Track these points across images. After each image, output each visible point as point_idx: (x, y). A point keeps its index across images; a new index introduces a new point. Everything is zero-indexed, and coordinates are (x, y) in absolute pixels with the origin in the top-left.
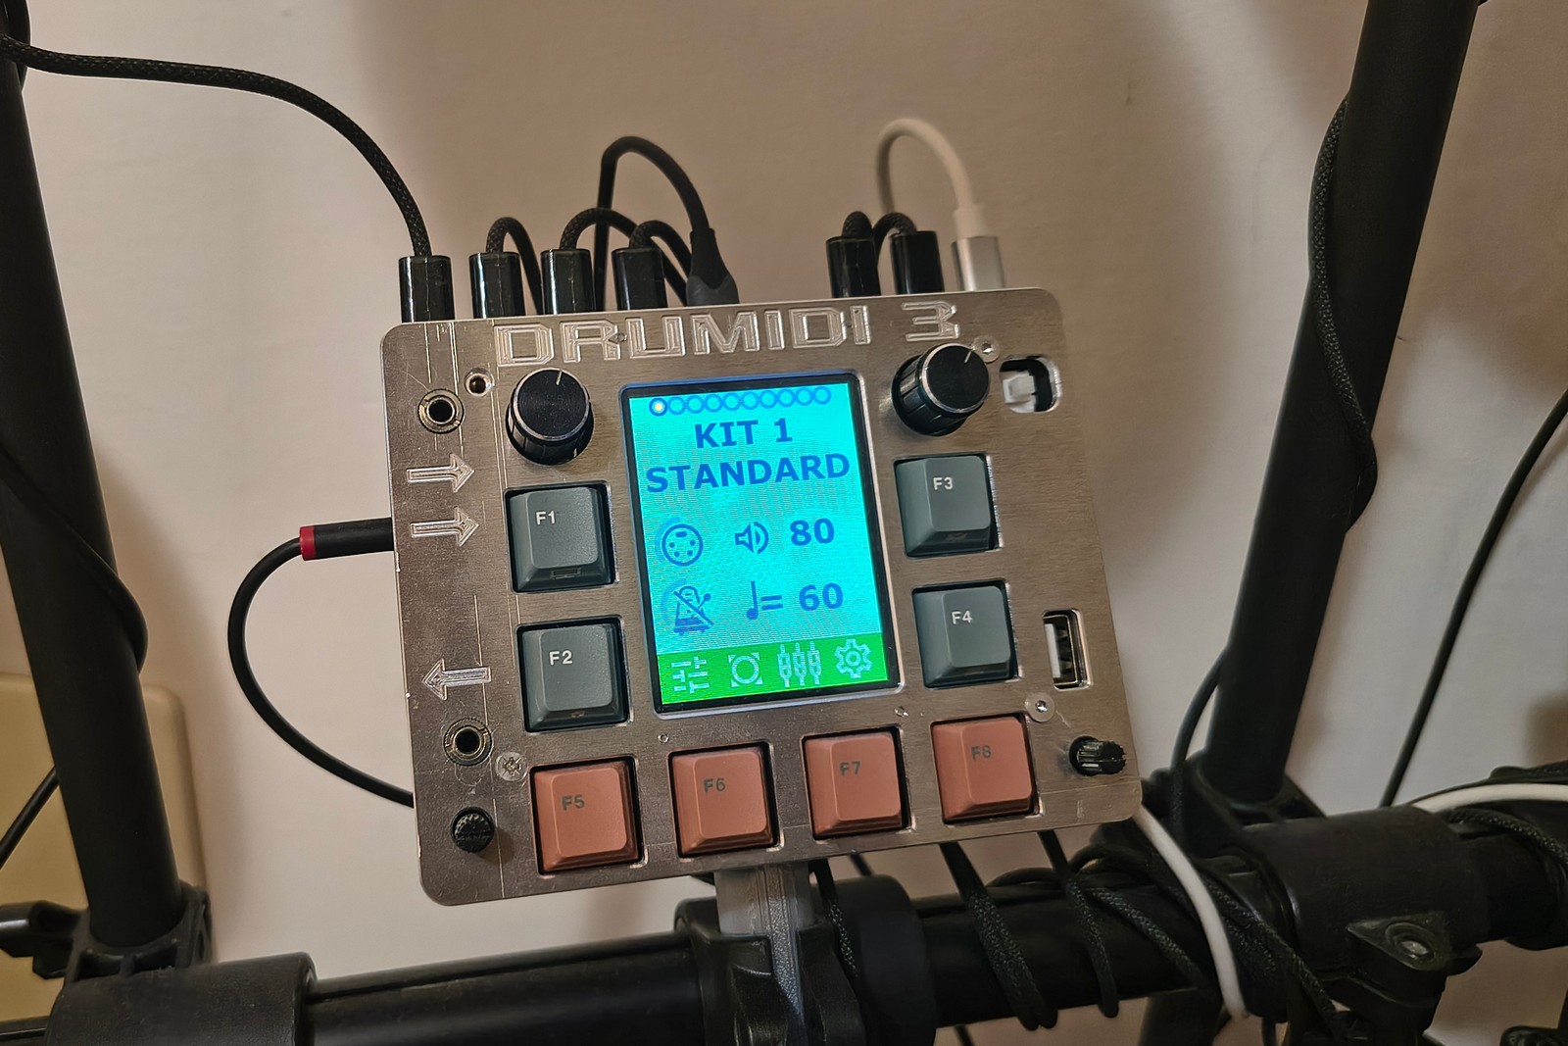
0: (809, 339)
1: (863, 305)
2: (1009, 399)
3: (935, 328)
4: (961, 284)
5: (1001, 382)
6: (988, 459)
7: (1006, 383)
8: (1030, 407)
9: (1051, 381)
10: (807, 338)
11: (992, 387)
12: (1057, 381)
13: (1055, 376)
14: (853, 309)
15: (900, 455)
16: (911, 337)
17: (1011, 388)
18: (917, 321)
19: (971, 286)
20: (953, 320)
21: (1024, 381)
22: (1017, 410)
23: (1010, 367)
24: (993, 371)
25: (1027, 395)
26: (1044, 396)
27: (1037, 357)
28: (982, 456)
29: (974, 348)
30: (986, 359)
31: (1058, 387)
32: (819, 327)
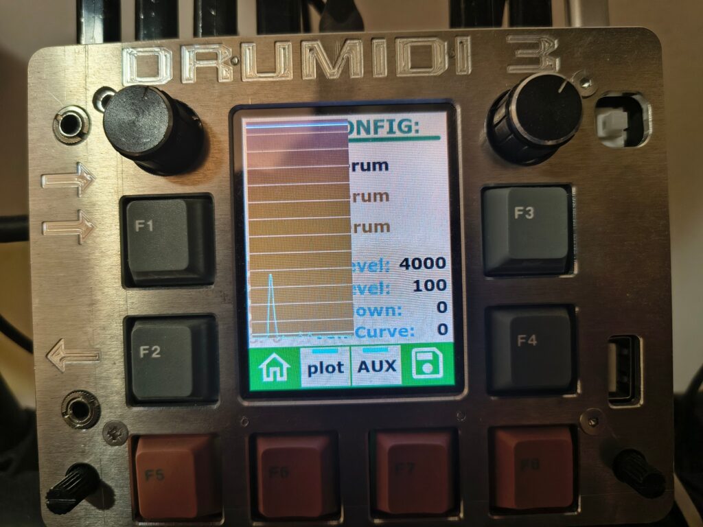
0: (412, 68)
1: (467, 36)
2: (601, 133)
3: (536, 61)
4: (569, 19)
5: (596, 117)
6: (574, 190)
7: (601, 118)
8: (620, 142)
9: (645, 118)
10: (410, 67)
11: (585, 120)
12: (650, 118)
13: (649, 114)
14: (458, 40)
15: (488, 182)
16: (512, 69)
17: (604, 124)
18: (520, 54)
19: (577, 23)
20: (554, 54)
21: (619, 118)
22: (608, 144)
23: (605, 103)
24: (587, 106)
25: (620, 130)
26: (635, 133)
27: (634, 94)
28: (567, 187)
29: (572, 80)
30: (582, 93)
31: (650, 124)
32: (422, 57)
